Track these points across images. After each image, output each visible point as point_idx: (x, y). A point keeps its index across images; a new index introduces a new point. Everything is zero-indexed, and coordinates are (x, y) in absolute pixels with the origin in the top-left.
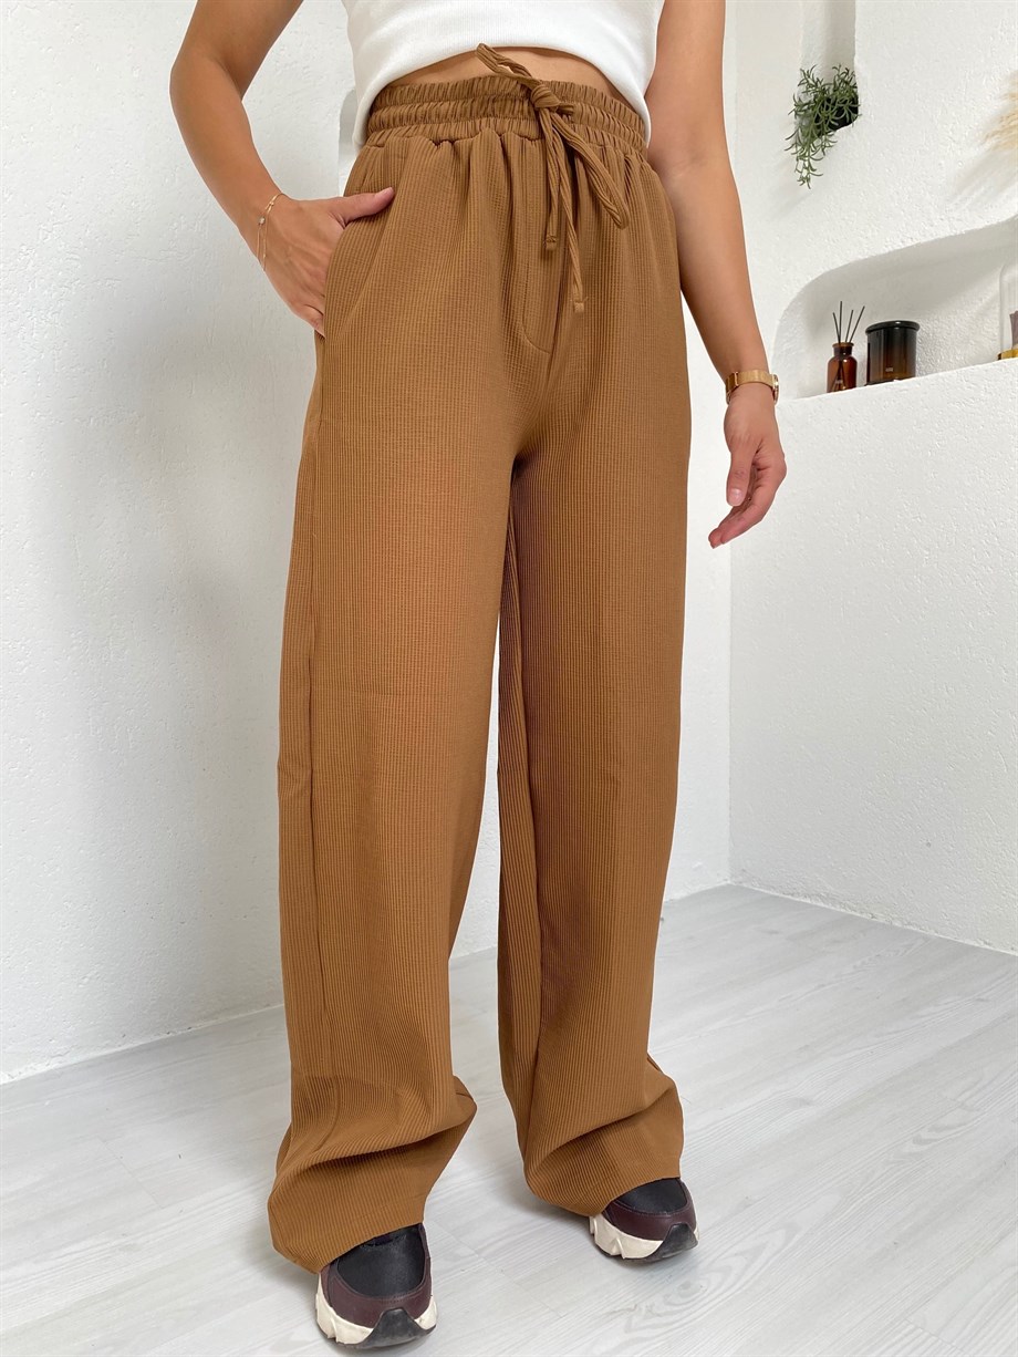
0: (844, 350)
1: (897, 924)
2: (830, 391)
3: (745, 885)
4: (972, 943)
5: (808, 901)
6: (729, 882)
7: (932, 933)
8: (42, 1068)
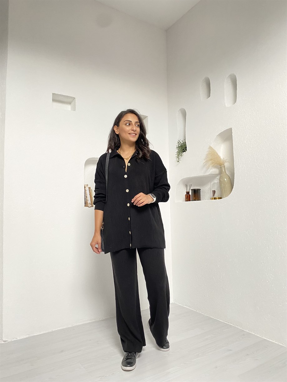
0: (188, 193)
1: (200, 313)
2: (186, 201)
3: (176, 303)
4: (212, 317)
5: (186, 307)
6: (173, 302)
7: (206, 315)
8: (25, 337)
